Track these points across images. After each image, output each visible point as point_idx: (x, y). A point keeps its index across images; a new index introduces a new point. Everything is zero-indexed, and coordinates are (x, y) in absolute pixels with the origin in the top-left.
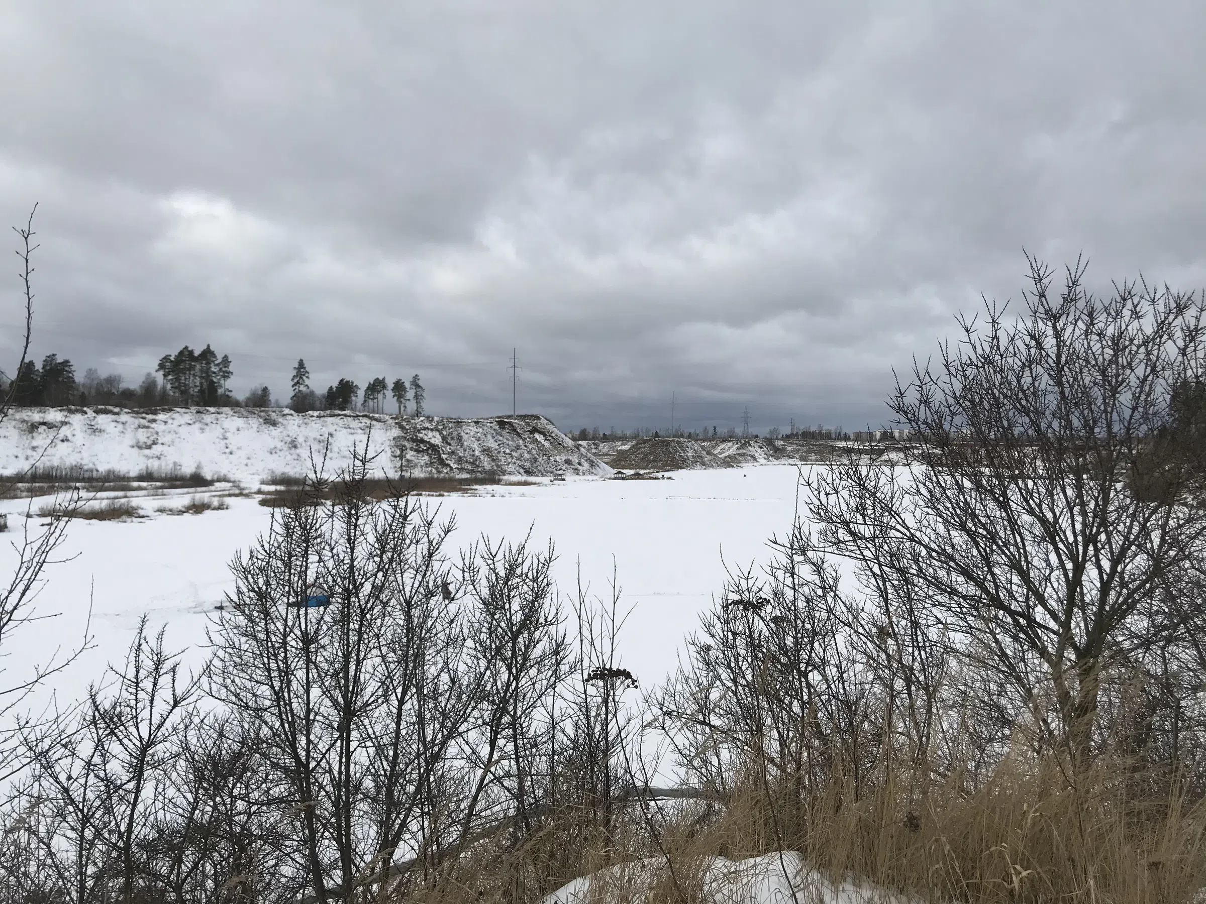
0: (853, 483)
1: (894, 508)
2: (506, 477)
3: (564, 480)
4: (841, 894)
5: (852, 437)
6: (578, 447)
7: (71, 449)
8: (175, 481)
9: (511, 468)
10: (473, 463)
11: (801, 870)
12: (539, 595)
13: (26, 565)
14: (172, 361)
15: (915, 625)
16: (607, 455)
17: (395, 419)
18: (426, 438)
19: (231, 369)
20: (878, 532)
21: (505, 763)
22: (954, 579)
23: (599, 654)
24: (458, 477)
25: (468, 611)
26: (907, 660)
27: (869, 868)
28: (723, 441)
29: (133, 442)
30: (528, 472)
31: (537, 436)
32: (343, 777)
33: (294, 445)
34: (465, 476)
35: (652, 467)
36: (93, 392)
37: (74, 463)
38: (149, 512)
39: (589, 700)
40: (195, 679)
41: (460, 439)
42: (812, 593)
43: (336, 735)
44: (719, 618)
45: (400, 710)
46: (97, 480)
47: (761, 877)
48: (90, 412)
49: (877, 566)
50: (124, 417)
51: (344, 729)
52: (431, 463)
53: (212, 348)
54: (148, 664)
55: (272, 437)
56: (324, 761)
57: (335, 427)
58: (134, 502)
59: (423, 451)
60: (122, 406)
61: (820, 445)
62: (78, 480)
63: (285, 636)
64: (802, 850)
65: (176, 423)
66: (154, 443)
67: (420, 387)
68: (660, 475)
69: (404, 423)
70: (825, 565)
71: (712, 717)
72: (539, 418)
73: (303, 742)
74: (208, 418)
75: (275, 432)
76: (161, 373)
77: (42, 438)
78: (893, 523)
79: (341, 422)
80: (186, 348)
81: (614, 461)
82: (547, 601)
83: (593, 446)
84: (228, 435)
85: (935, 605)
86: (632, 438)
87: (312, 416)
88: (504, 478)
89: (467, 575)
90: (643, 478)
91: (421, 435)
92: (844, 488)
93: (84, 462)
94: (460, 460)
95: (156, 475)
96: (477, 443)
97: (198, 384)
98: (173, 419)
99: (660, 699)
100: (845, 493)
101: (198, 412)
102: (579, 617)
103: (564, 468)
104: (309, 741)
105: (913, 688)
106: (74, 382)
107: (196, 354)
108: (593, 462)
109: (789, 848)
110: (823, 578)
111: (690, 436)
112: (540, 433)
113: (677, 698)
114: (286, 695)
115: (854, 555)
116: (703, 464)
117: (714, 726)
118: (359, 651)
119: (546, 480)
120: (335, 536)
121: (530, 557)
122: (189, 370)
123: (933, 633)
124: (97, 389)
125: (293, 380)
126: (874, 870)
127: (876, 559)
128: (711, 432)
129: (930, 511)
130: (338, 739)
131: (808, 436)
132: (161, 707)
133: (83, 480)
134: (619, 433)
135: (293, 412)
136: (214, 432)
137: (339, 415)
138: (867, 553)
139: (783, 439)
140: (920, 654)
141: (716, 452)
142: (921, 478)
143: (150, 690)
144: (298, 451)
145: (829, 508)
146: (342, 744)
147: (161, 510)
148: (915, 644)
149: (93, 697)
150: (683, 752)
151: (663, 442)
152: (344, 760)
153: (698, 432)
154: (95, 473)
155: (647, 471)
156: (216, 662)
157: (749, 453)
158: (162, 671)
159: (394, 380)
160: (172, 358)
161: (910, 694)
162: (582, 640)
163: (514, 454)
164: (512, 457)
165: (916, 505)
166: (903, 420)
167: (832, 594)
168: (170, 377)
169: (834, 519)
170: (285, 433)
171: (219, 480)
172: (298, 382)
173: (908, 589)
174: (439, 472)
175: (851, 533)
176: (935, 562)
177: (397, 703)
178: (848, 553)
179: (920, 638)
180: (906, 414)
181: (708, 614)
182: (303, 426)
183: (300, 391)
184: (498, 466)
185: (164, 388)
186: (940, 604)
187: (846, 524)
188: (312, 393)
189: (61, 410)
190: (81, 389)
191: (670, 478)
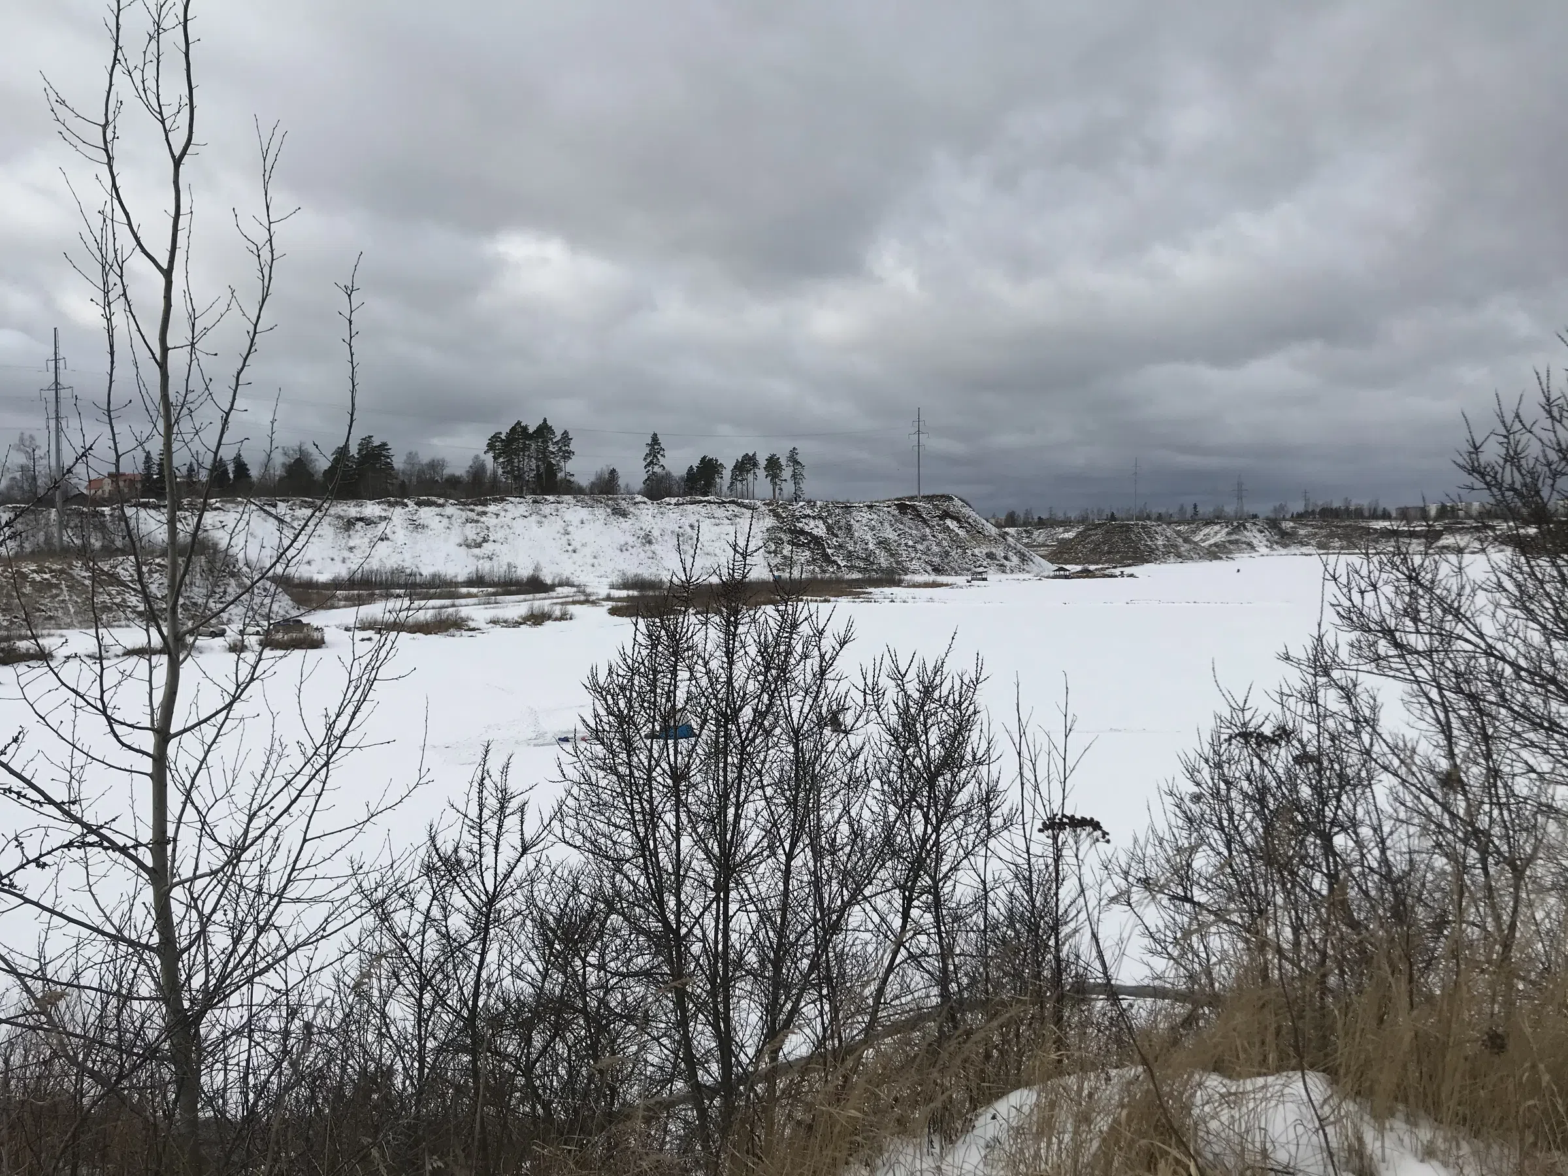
0: (1400, 576)
1: (1462, 611)
2: (907, 577)
3: (985, 579)
4: (1387, 1134)
5: (1394, 515)
6: (1004, 536)
7: (391, 549)
8: (510, 586)
9: (915, 565)
10: (866, 560)
11: (1331, 1096)
12: (962, 727)
13: (354, 683)
14: (502, 441)
15: (1494, 773)
16: (1044, 545)
17: (768, 504)
18: (807, 529)
19: (572, 447)
20: (1436, 644)
21: (923, 938)
22: (1554, 710)
23: (1046, 802)
24: (847, 577)
25: (873, 743)
26: (1483, 822)
27: (1429, 1101)
28: (1208, 523)
29: (460, 540)
30: (937, 570)
31: (948, 522)
32: (720, 947)
33: (648, 540)
34: (856, 575)
35: (1106, 562)
36: (414, 479)
37: (395, 566)
38: (482, 625)
39: (1033, 860)
40: (546, 822)
41: (849, 528)
42: (1340, 728)
43: (712, 895)
44: (1207, 761)
45: (788, 865)
46: (421, 586)
47: (1273, 1103)
48: (412, 505)
49: (1435, 690)
50: (450, 510)
51: (722, 888)
52: (814, 560)
53: (549, 423)
54: (492, 803)
55: (621, 531)
56: (697, 926)
57: (697, 516)
58: (464, 612)
59: (803, 545)
60: (447, 497)
61: (1347, 526)
62: (399, 587)
63: (650, 770)
64: (1332, 1074)
65: (510, 515)
66: (485, 540)
67: (798, 463)
68: (1117, 571)
69: (780, 510)
70: (1359, 690)
71: (1195, 889)
72: (951, 499)
73: (672, 903)
74: (546, 509)
75: (625, 524)
76: (491, 454)
77: (360, 538)
78: (1459, 629)
79: (703, 511)
80: (519, 423)
81: (1054, 553)
82: (974, 735)
83: (1024, 535)
84: (570, 529)
85: (1526, 746)
86: (1078, 522)
87: (669, 504)
88: (906, 577)
89: (869, 698)
90: (1094, 576)
91: (800, 525)
92: (1386, 583)
93: (406, 565)
94: (849, 556)
95: (487, 578)
96: (870, 533)
97: (534, 467)
98: (506, 511)
99: (1124, 866)
100: (1389, 590)
101: (535, 502)
102: (1019, 754)
103: (985, 563)
104: (679, 903)
105: (1490, 860)
106: (392, 468)
107: (531, 431)
108: (1024, 555)
109: (1312, 1067)
110: (1355, 708)
111: (1160, 518)
112: (953, 518)
113: (1148, 864)
114: (651, 843)
115: (1401, 675)
116: (1179, 555)
117: (1199, 904)
118: (739, 791)
119: (961, 580)
120: (710, 647)
121: (950, 677)
122: (523, 450)
123: (1522, 786)
124: (419, 477)
125: (645, 459)
126: (1437, 1104)
127: (1434, 680)
128: (1189, 511)
129: (1517, 612)
130: (714, 899)
131: (1328, 515)
132: (508, 853)
133: (405, 586)
134: (1060, 516)
135: (646, 499)
136: (554, 526)
137: (701, 502)
138: (1420, 672)
139: (1292, 519)
140: (1501, 814)
141: (1197, 539)
142: (1504, 567)
143: (494, 833)
144: (653, 547)
145: (1366, 611)
146: (718, 907)
147: (494, 622)
148: (1495, 800)
149: (433, 839)
150: (1157, 936)
151: (1122, 526)
152: (721, 927)
153: (1171, 512)
154: (418, 577)
155: (1100, 566)
156: (570, 802)
157: (1244, 539)
158: (508, 811)
159: (767, 456)
160: (503, 437)
161: (1485, 869)
162: (1022, 784)
163: (919, 547)
164: (916, 551)
165: (1497, 605)
166: (1479, 484)
167: (1369, 729)
168: (501, 460)
169: (1372, 626)
170: (637, 526)
171: (561, 585)
172: (651, 462)
173: (1483, 721)
174: (824, 572)
175: (1397, 645)
176: (1525, 685)
177: (784, 857)
178: (1392, 673)
179: (1501, 792)
180: (1483, 475)
181: (1192, 755)
182: (659, 516)
183: (654, 473)
184: (897, 563)
185: (495, 473)
186: (1533, 744)
187: (1389, 633)
188: (668, 475)
189: (379, 503)
190: (401, 477)
191: (1131, 576)
